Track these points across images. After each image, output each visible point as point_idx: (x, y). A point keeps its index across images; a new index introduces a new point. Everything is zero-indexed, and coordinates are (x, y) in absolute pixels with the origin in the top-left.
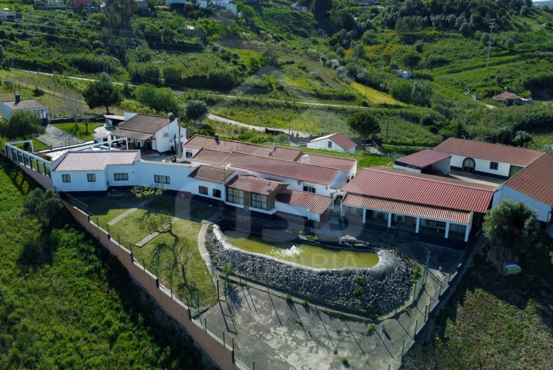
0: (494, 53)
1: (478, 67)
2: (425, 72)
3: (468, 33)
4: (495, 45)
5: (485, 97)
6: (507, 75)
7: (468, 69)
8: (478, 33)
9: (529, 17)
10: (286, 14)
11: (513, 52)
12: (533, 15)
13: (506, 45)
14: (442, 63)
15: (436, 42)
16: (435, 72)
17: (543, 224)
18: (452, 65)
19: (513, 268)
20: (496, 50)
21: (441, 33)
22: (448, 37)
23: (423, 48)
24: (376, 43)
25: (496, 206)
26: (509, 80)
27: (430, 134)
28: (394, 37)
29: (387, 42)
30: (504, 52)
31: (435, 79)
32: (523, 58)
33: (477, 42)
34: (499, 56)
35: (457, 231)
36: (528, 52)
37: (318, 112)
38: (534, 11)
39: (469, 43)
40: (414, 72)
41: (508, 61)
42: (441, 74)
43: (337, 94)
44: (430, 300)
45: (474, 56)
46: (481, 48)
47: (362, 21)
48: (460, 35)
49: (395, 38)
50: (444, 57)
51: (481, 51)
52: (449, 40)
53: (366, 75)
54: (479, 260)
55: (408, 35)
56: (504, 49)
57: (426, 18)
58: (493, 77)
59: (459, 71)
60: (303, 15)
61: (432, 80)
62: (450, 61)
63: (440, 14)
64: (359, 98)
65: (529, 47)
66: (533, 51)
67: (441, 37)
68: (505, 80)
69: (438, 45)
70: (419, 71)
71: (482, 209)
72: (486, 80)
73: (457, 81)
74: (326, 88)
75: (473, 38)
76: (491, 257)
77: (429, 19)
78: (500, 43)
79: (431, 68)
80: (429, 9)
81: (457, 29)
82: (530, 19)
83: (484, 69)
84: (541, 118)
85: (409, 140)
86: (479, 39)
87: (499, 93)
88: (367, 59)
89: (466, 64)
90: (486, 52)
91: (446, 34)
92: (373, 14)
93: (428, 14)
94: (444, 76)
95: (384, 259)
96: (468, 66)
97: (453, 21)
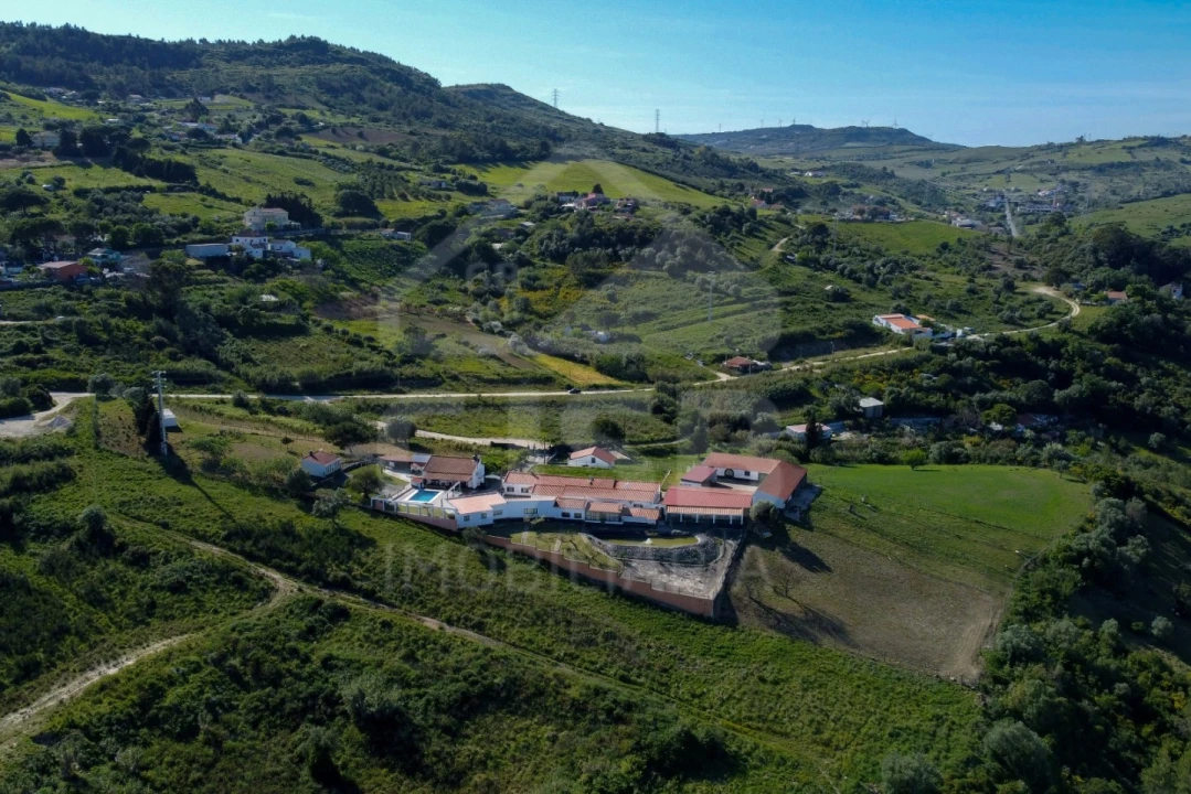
0: (716, 302)
1: (698, 321)
2: (628, 330)
3: (676, 273)
4: (716, 290)
5: (713, 362)
6: (737, 333)
7: (685, 324)
8: (690, 273)
9: (756, 237)
10: (383, 249)
11: (740, 300)
12: (761, 232)
13: (730, 291)
14: (648, 317)
15: (632, 285)
16: (639, 330)
17: (781, 510)
18: (662, 319)
19: (768, 535)
20: (718, 298)
21: (637, 271)
22: (648, 277)
23: (617, 296)
24: (543, 288)
25: (756, 505)
26: (740, 339)
27: (664, 425)
28: (565, 276)
29: (559, 285)
30: (728, 299)
31: (644, 340)
32: (754, 308)
33: (690, 285)
34: (723, 305)
35: (737, 520)
36: (759, 298)
37: (527, 409)
38: (762, 223)
39: (679, 288)
40: (613, 330)
41: (735, 313)
42: (649, 332)
43: (528, 376)
44: (730, 553)
45: (690, 305)
46: (698, 295)
47: (509, 252)
48: (665, 275)
49: (569, 279)
50: (648, 308)
51: (699, 299)
52: (650, 282)
53: (551, 343)
54: (750, 533)
55: (589, 274)
56: (728, 295)
57: (610, 250)
58: (720, 337)
59: (673, 328)
60: (409, 248)
61: (640, 341)
62: (659, 314)
63: (630, 245)
64: (559, 380)
65: (760, 292)
66: (765, 298)
67: (638, 277)
68: (735, 340)
69: (636, 290)
70: (619, 330)
71: (748, 506)
72: (711, 340)
73: (675, 343)
74: (511, 370)
75: (684, 281)
76: (756, 530)
77: (615, 252)
78: (723, 287)
79: (635, 325)
80: (613, 238)
81: (659, 267)
82: (757, 240)
83: (706, 324)
84: (782, 391)
85: (646, 437)
86: (693, 282)
87: (730, 357)
88: (540, 316)
89: (681, 317)
90: (705, 301)
91: (644, 272)
92: (520, 238)
93: (613, 245)
94: (655, 335)
95: (700, 539)
96: (683, 320)
97: (653, 256)
